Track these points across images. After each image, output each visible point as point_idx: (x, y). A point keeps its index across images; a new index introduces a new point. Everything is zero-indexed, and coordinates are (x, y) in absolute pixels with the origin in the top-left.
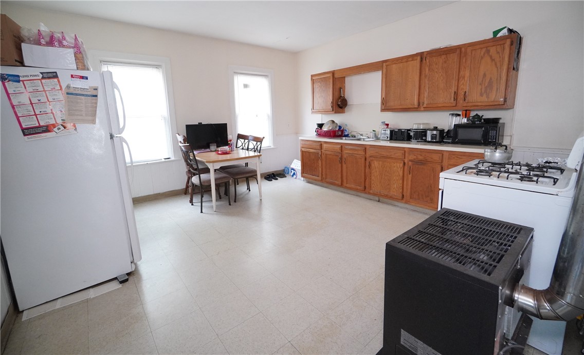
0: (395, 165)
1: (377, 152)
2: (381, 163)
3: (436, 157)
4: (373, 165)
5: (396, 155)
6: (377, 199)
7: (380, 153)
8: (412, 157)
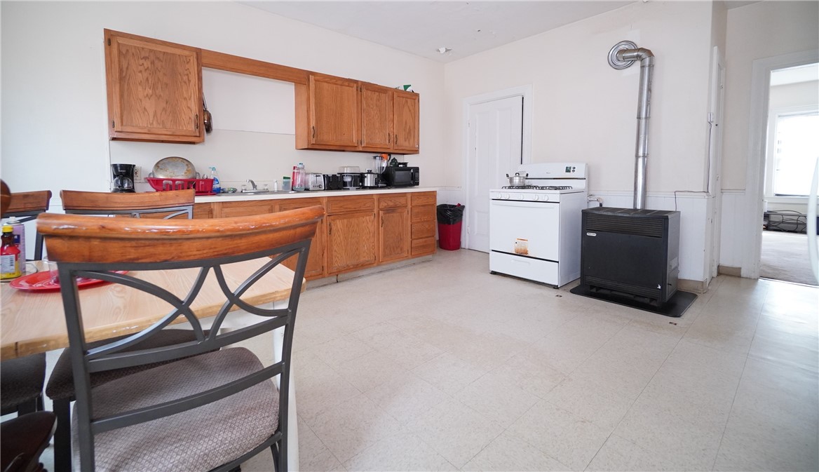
0: (364, 219)
1: (341, 207)
2: (345, 221)
3: (402, 200)
4: (334, 228)
5: (367, 205)
6: (334, 279)
7: (345, 207)
8: (383, 205)
